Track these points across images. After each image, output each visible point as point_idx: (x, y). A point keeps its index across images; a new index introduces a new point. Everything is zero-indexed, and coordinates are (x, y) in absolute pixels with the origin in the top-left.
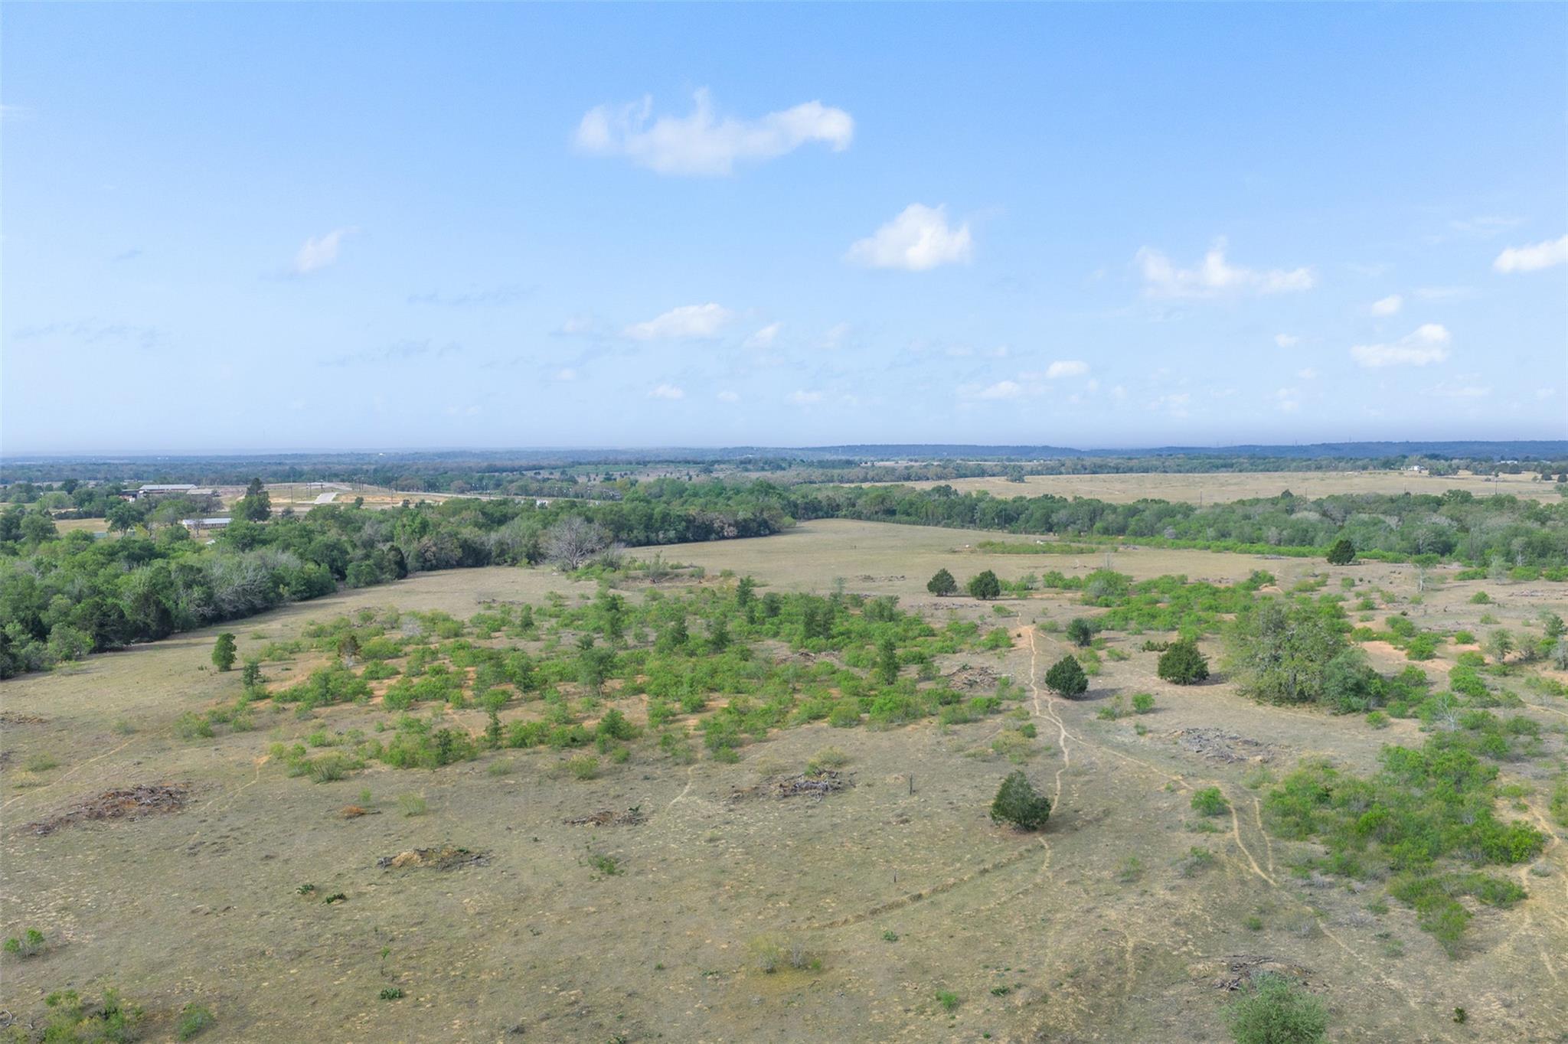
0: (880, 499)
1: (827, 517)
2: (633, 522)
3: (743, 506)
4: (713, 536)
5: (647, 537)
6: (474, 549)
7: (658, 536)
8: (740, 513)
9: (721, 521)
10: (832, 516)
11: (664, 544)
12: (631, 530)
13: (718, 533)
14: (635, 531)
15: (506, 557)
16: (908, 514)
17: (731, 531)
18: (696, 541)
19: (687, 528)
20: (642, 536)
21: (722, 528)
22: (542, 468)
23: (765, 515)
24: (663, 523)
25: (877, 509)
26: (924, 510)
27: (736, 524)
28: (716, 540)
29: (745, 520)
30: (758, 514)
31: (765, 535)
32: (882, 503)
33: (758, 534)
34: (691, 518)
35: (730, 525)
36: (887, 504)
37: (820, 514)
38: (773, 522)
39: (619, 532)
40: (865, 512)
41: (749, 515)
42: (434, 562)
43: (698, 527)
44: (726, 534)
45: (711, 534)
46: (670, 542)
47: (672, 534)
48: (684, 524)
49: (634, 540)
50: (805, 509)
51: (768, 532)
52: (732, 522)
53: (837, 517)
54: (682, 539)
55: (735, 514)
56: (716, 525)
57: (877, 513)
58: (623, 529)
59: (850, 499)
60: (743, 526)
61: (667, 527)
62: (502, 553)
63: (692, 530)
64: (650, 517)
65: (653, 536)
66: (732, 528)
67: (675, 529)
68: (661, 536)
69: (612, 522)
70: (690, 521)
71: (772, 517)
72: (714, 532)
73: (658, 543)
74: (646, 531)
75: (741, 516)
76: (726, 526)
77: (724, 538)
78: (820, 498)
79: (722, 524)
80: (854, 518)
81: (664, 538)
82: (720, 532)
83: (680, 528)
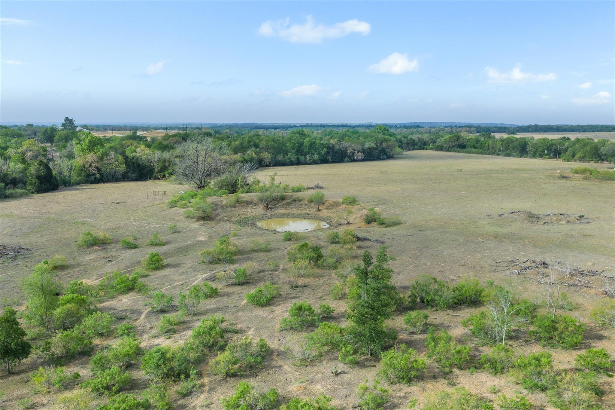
0: (456, 138)
1: (420, 149)
2: (289, 148)
3: (369, 139)
5: (298, 159)
6: (139, 166)
7: (306, 158)
8: (367, 144)
9: (353, 149)
10: (423, 149)
11: (310, 164)
12: (285, 153)
13: (350, 157)
14: (289, 154)
15: (166, 172)
16: (475, 148)
17: (360, 156)
18: (334, 162)
19: (328, 153)
20: (294, 158)
21: (353, 154)
23: (384, 145)
24: (310, 149)
25: (453, 144)
26: (487, 145)
27: (363, 151)
28: (348, 162)
29: (370, 148)
30: (379, 145)
31: (383, 159)
32: (457, 141)
33: (378, 159)
34: (331, 145)
35: (359, 151)
36: (461, 142)
37: (416, 147)
38: (388, 150)
39: (277, 154)
40: (445, 146)
41: (373, 145)
42: (98, 176)
43: (336, 152)
44: (356, 157)
45: (345, 158)
46: (315, 162)
47: (316, 157)
48: (325, 150)
49: (288, 161)
50: (407, 143)
51: (385, 157)
52: (360, 149)
53: (426, 149)
54: (324, 161)
55: (363, 144)
56: (349, 151)
57: (454, 146)
58: (281, 153)
59: (433, 139)
60: (369, 153)
61: (313, 152)
62: (164, 168)
63: (331, 154)
64: (301, 145)
65: (302, 158)
66: (360, 153)
67: (319, 154)
68: (308, 158)
69: (273, 148)
70: (330, 148)
71: (389, 147)
72: (347, 156)
73: (306, 163)
74: (297, 155)
75: (367, 145)
76: (356, 152)
77: (355, 160)
78: (413, 138)
79: (353, 151)
80: (437, 150)
81: (310, 159)
82: (352, 156)
83: (323, 153)
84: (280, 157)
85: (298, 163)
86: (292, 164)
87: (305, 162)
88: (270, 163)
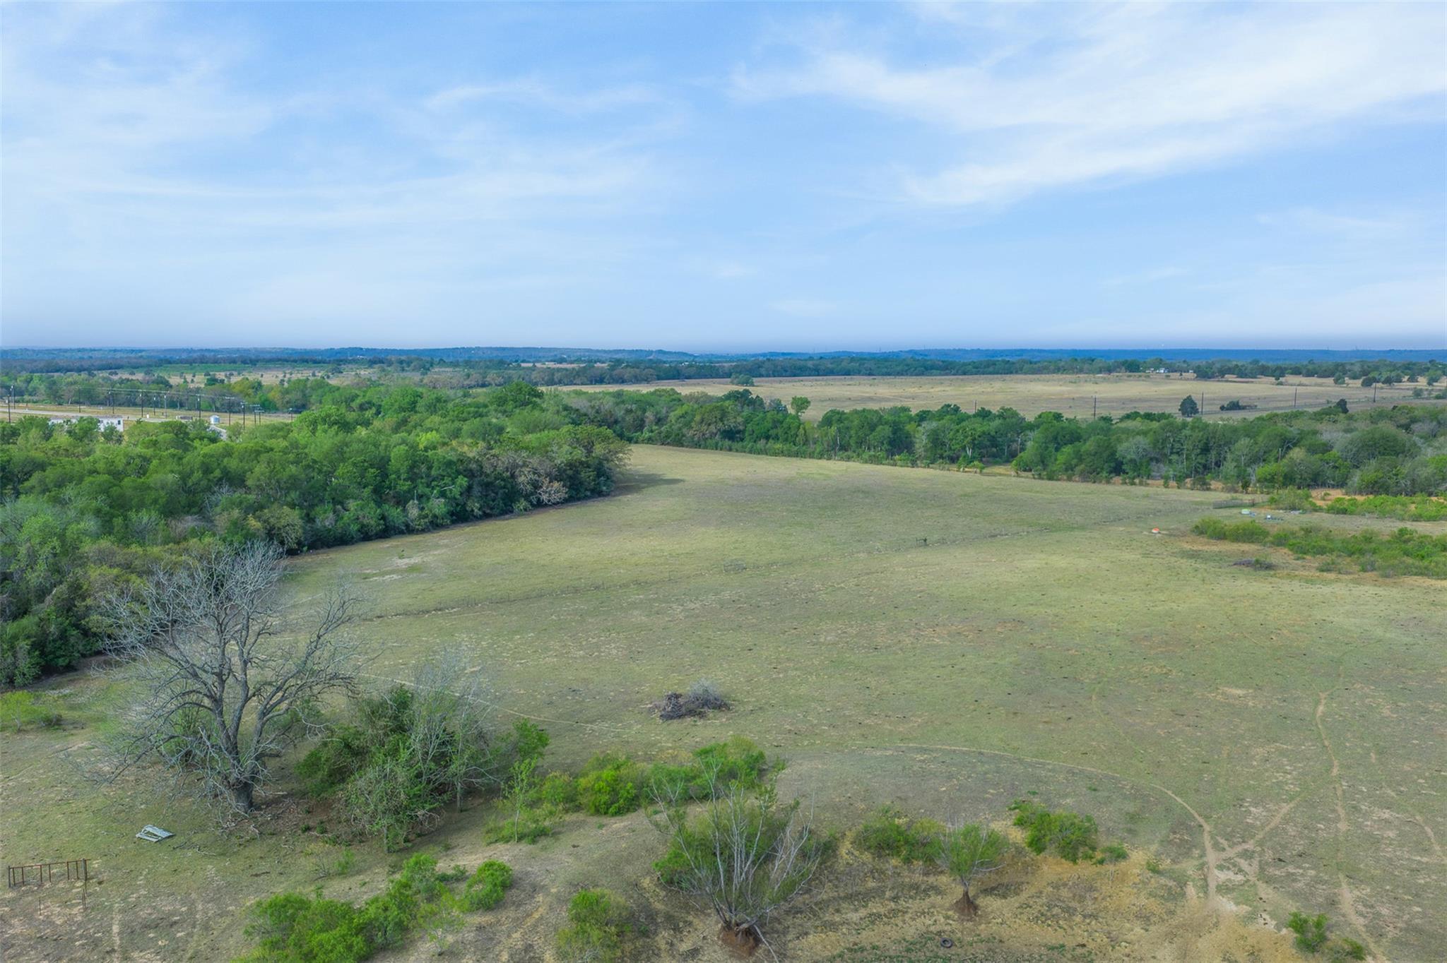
0: (718, 415)
4: (523, 503)
5: (383, 518)
7: (406, 513)
9: (531, 470)
11: (423, 531)
12: (339, 501)
13: (528, 497)
14: (352, 505)
16: (770, 438)
17: (556, 490)
18: (486, 516)
19: (468, 490)
20: (370, 515)
21: (536, 485)
22: (120, 367)
24: (413, 480)
25: (713, 428)
27: (559, 475)
28: (527, 512)
29: (570, 465)
33: (598, 493)
34: (474, 466)
35: (547, 478)
36: (730, 423)
39: (312, 506)
40: (689, 433)
43: (488, 486)
44: (543, 496)
45: (516, 500)
46: (435, 525)
47: (437, 506)
48: (460, 479)
49: (354, 528)
52: (551, 470)
54: (460, 516)
55: (552, 453)
56: (522, 479)
57: (713, 435)
58: (323, 503)
60: (572, 478)
61: (421, 489)
63: (477, 490)
64: (382, 465)
65: (394, 513)
66: (556, 485)
67: (443, 494)
68: (414, 512)
69: (293, 484)
70: (471, 474)
72: (520, 493)
73: (409, 530)
74: (379, 504)
75: (562, 457)
76: (542, 479)
77: (540, 505)
79: (536, 477)
80: (668, 444)
81: (420, 517)
82: (532, 494)
83: (455, 490)
84: (325, 519)
85: (387, 531)
86: (366, 536)
87: (407, 526)
88: (299, 543)
